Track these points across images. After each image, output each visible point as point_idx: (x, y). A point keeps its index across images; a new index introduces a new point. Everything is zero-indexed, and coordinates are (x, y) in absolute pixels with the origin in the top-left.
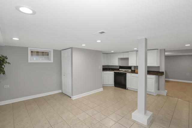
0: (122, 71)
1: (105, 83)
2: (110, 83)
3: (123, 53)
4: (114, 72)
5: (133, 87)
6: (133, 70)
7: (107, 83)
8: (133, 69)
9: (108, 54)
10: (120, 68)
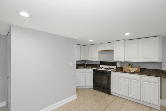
0: (104, 68)
1: (81, 85)
2: (87, 85)
3: (105, 44)
4: (94, 70)
5: (120, 93)
6: (119, 67)
7: (84, 85)
8: (119, 65)
9: (85, 46)
10: (100, 64)
